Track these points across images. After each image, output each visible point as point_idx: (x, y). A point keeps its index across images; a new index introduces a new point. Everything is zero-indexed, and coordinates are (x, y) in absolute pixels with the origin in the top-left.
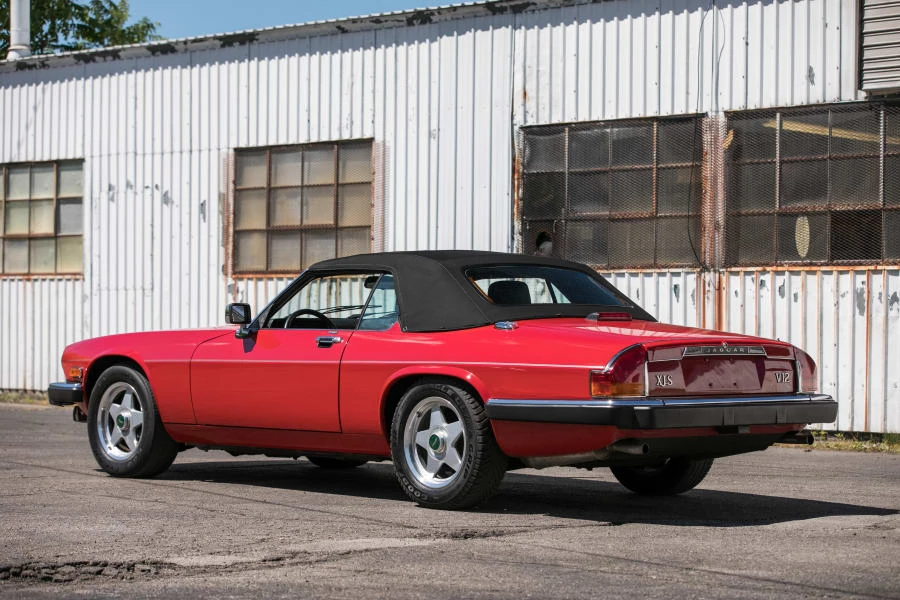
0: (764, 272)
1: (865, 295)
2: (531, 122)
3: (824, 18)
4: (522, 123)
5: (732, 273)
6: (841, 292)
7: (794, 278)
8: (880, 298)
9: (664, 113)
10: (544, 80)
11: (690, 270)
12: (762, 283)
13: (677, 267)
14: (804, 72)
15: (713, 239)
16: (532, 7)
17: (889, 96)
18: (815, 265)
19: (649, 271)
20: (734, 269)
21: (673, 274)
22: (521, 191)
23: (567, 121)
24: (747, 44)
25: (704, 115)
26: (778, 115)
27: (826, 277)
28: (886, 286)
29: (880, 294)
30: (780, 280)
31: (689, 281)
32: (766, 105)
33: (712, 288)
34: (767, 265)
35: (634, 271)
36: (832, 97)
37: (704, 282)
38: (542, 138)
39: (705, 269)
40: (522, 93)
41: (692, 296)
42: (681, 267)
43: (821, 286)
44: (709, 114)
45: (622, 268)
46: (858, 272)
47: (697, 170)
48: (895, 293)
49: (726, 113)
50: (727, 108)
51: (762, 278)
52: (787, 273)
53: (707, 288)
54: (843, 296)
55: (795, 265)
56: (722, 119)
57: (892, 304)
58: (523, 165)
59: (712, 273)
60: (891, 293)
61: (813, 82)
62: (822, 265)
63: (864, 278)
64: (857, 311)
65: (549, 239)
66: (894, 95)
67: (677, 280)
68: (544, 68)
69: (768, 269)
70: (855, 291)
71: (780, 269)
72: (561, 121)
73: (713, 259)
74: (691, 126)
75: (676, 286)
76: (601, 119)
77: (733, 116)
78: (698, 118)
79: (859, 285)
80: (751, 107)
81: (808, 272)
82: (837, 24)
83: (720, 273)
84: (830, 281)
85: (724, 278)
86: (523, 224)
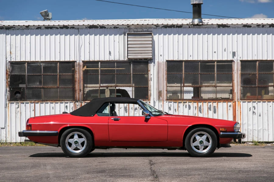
1: (128, 108)
2: (12, 60)
3: (114, 39)
4: (10, 60)
6: (120, 107)
8: (132, 109)
9: (61, 60)
10: (18, 49)
11: (71, 102)
14: (108, 52)
15: (79, 94)
16: (13, 28)
17: (134, 60)
19: (57, 102)
20: (86, 101)
21: (65, 103)
22: (9, 79)
23: (26, 61)
24: (90, 44)
25: (76, 62)
26: (100, 63)
28: (134, 106)
29: (132, 108)
31: (71, 105)
32: (96, 60)
33: (79, 106)
35: (52, 102)
36: (117, 59)
37: (76, 105)
38: (16, 65)
39: (77, 101)
40: (9, 52)
41: (72, 108)
42: (68, 101)
44: (77, 61)
45: (47, 101)
47: (73, 76)
48: (136, 108)
49: (83, 61)
50: (83, 60)
56: (81, 63)
57: (135, 110)
58: (9, 72)
59: (79, 103)
60: (135, 108)
61: (111, 55)
64: (125, 112)
65: (20, 93)
66: (136, 60)
67: (66, 105)
68: (18, 45)
70: (124, 107)
72: (24, 60)
73: (79, 99)
74: (71, 64)
75: (66, 106)
76: (39, 60)
77: (85, 63)
78: (74, 62)
79: (126, 106)
80: (91, 60)
82: (118, 41)
83: (81, 102)
84: (117, 105)
86: (10, 88)
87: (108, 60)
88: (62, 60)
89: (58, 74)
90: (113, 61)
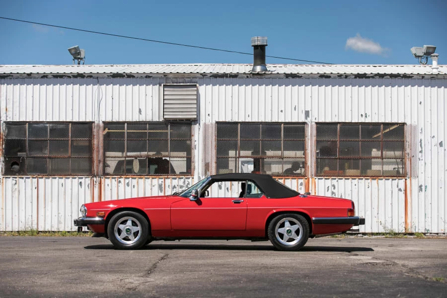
0: (121, 178)
1: (163, 186)
2: (9, 120)
3: (146, 92)
4: (5, 120)
5: (106, 178)
7: (133, 180)
8: (169, 187)
9: (74, 120)
10: (17, 104)
11: (87, 177)
12: (120, 182)
13: (81, 175)
14: (138, 110)
15: (98, 166)
16: (11, 77)
17: (173, 120)
18: (143, 176)
19: (68, 177)
20: (107, 177)
21: (79, 178)
22: (4, 146)
23: (28, 120)
24: (113, 99)
25: (94, 122)
26: (126, 124)
27: (147, 180)
28: (171, 183)
29: (169, 186)
30: (127, 181)
31: (86, 181)
32: (121, 120)
33: (97, 183)
34: (122, 175)
35: (61, 177)
36: (149, 119)
37: (93, 181)
38: (13, 126)
39: (94, 176)
40: (5, 110)
41: (88, 186)
42: (83, 175)
43: (145, 183)
44: (96, 122)
45: (54, 175)
46: (160, 178)
47: (90, 141)
48: (175, 185)
49: (103, 122)
50: (104, 120)
51: (119, 180)
52: (130, 178)
53: (95, 183)
54: (154, 186)
55: (134, 175)
56: (101, 124)
57: (173, 189)
58: (4, 135)
59: (97, 178)
60: (173, 185)
61: (141, 114)
62: (145, 176)
63: (163, 180)
64: (159, 191)
65: (17, 164)
66: (175, 120)
67: (80, 180)
68: (17, 99)
69: (122, 177)
71: (127, 177)
72: (25, 120)
73: (97, 173)
74: (87, 126)
75: (80, 183)
76: (45, 121)
77: (107, 124)
78: (92, 123)
79: (160, 183)
80: (114, 120)
81: (139, 178)
82: (151, 95)
83: (100, 178)
84: (148, 181)
85: (103, 180)
86: (5, 158)
87: (138, 121)
88: (76, 119)
89: (70, 139)
90: (144, 122)
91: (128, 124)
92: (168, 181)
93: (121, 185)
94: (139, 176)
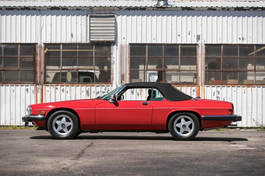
0: (58, 85)
1: (89, 92)
3: (76, 21)
5: (46, 86)
6: (82, 91)
7: (67, 87)
8: (94, 92)
9: (22, 42)
11: (32, 85)
12: (57, 89)
13: (27, 84)
14: (70, 35)
15: (40, 77)
17: (96, 42)
18: (74, 84)
19: (18, 85)
20: (47, 85)
24: (51, 26)
25: (37, 44)
26: (61, 45)
27: (77, 87)
28: (96, 89)
29: (94, 91)
30: (62, 88)
31: (32, 88)
32: (57, 42)
33: (40, 89)
34: (59, 84)
35: (12, 85)
36: (79, 41)
37: (37, 88)
39: (37, 84)
41: (33, 92)
42: (29, 84)
43: (75, 89)
44: (39, 44)
45: (8, 84)
46: (87, 86)
47: (34, 58)
48: (98, 91)
49: (44, 44)
50: (45, 42)
51: (57, 87)
52: (65, 86)
53: (38, 89)
54: (82, 92)
55: (68, 84)
56: (43, 45)
57: (97, 94)
59: (40, 86)
60: (97, 91)
61: (72, 37)
62: (76, 84)
63: (89, 87)
64: (87, 96)
66: (98, 42)
67: (27, 87)
69: (59, 85)
70: (86, 91)
71: (63, 85)
73: (40, 82)
74: (32, 46)
75: (27, 89)
77: (47, 45)
78: (35, 44)
79: (87, 89)
80: (53, 42)
81: (71, 86)
82: (80, 23)
83: (42, 85)
85: (44, 87)
87: (70, 42)
88: (23, 42)
89: (19, 56)
90: (75, 43)
91: (63, 45)
92: (93, 88)
93: (58, 91)
94: (71, 84)
